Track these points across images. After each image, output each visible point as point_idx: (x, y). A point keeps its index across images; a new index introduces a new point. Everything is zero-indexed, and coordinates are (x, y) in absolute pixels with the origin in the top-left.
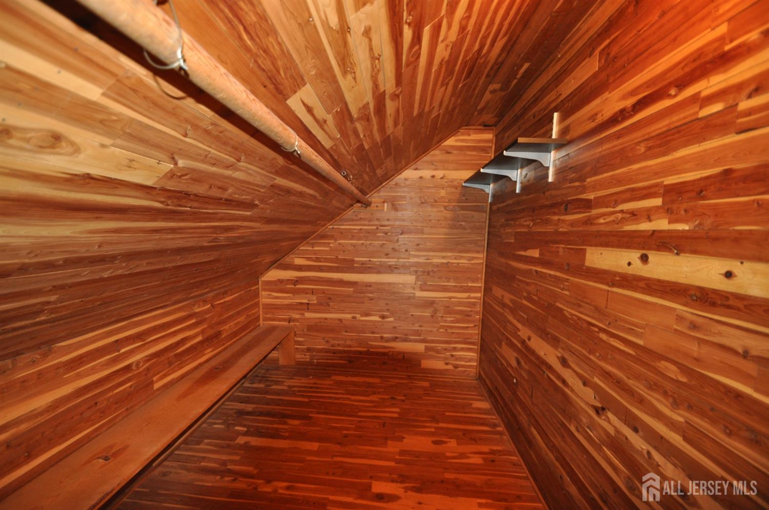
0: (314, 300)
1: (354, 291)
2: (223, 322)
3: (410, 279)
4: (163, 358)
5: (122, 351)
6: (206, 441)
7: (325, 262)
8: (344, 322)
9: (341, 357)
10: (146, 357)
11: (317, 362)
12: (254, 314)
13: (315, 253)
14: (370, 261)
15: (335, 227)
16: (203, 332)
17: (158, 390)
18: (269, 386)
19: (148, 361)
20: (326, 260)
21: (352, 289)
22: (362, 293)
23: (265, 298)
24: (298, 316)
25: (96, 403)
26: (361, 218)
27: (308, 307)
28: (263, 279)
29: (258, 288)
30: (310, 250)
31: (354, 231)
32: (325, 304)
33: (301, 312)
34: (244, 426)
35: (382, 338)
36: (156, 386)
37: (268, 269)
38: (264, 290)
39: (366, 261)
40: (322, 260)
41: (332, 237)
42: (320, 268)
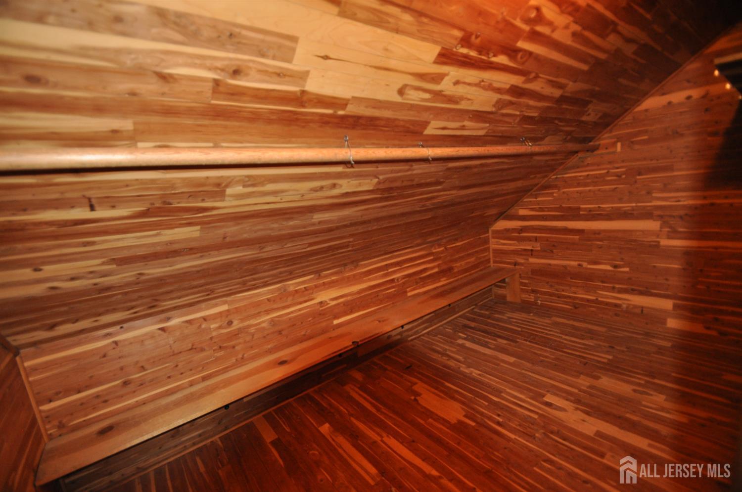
0: (538, 247)
1: (579, 239)
2: (456, 261)
3: (652, 225)
4: (412, 278)
5: (390, 270)
6: (439, 336)
7: (548, 211)
8: (568, 268)
9: (566, 302)
10: (402, 276)
11: (541, 303)
12: (485, 257)
13: (538, 203)
14: (599, 207)
15: (558, 176)
16: (438, 266)
17: (410, 297)
18: (492, 314)
19: (404, 278)
20: (550, 210)
21: (578, 237)
22: (589, 240)
23: (494, 244)
24: (522, 261)
25: (378, 296)
26: (588, 164)
27: (532, 253)
28: (492, 229)
29: (489, 236)
30: (534, 201)
31: (580, 178)
32: (548, 251)
33: (525, 257)
34: (465, 334)
35: (614, 288)
36: (409, 294)
37: (496, 220)
38: (493, 238)
39: (595, 207)
40: (546, 210)
41: (556, 187)
42: (543, 218)
